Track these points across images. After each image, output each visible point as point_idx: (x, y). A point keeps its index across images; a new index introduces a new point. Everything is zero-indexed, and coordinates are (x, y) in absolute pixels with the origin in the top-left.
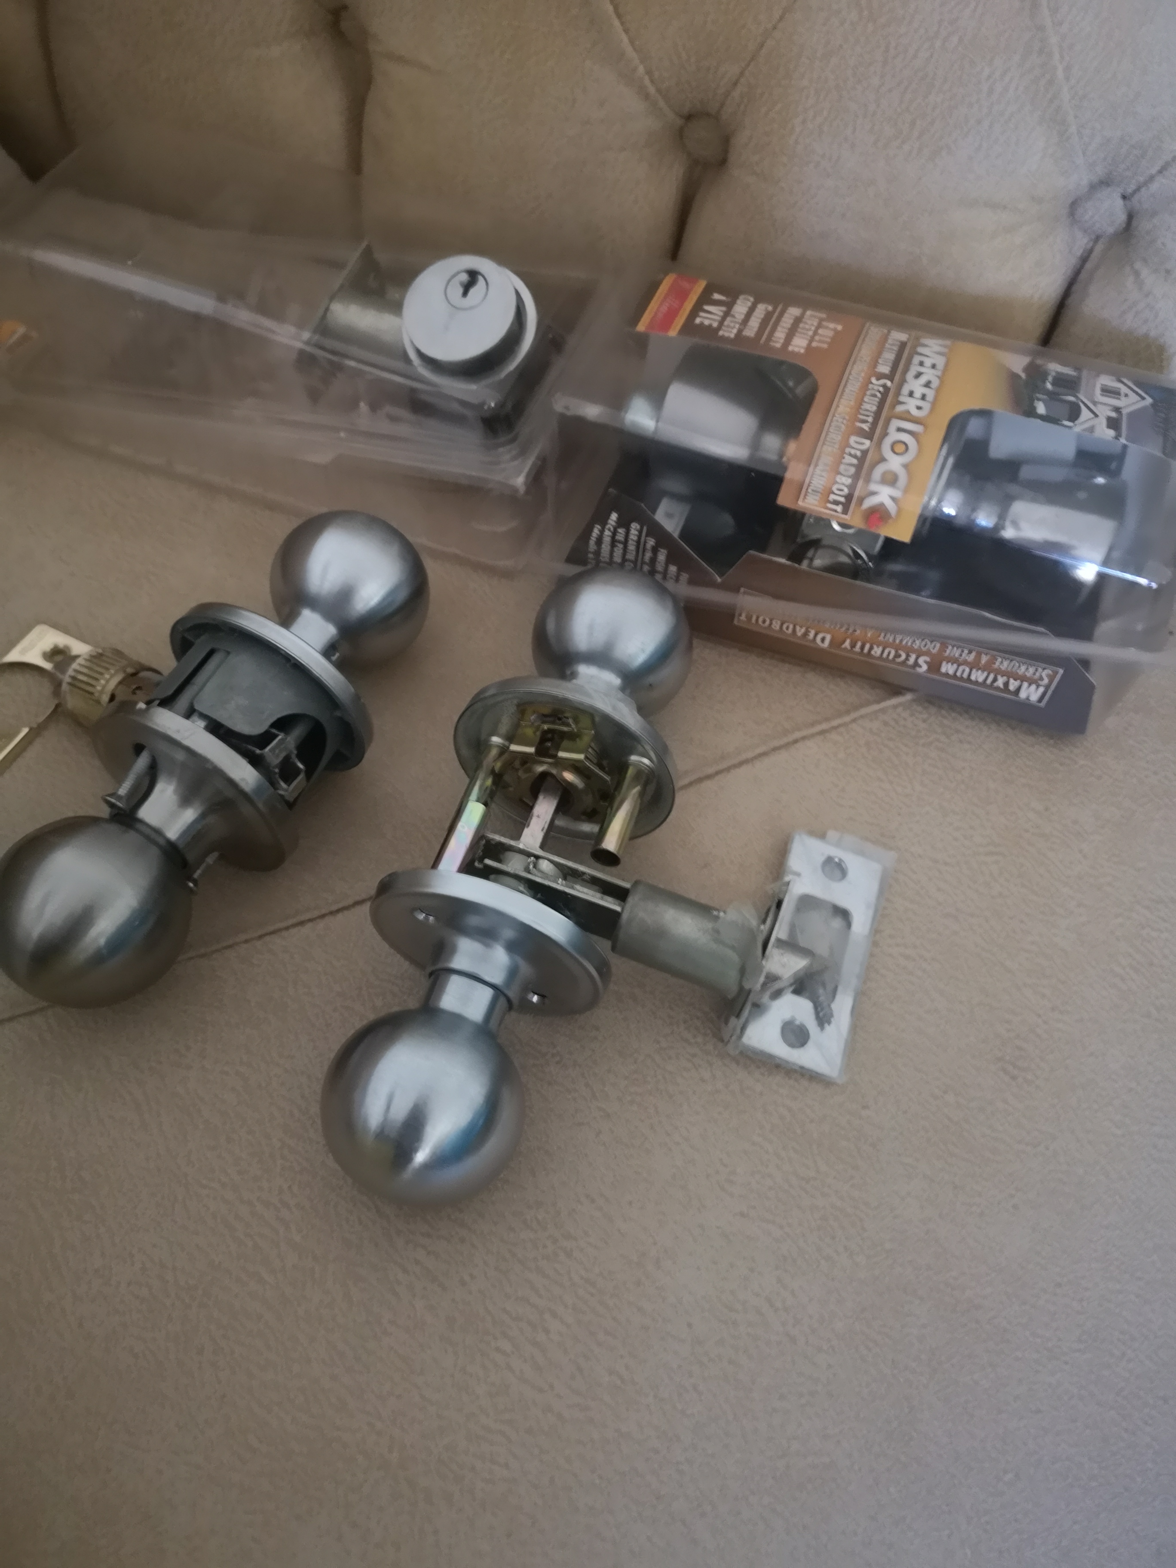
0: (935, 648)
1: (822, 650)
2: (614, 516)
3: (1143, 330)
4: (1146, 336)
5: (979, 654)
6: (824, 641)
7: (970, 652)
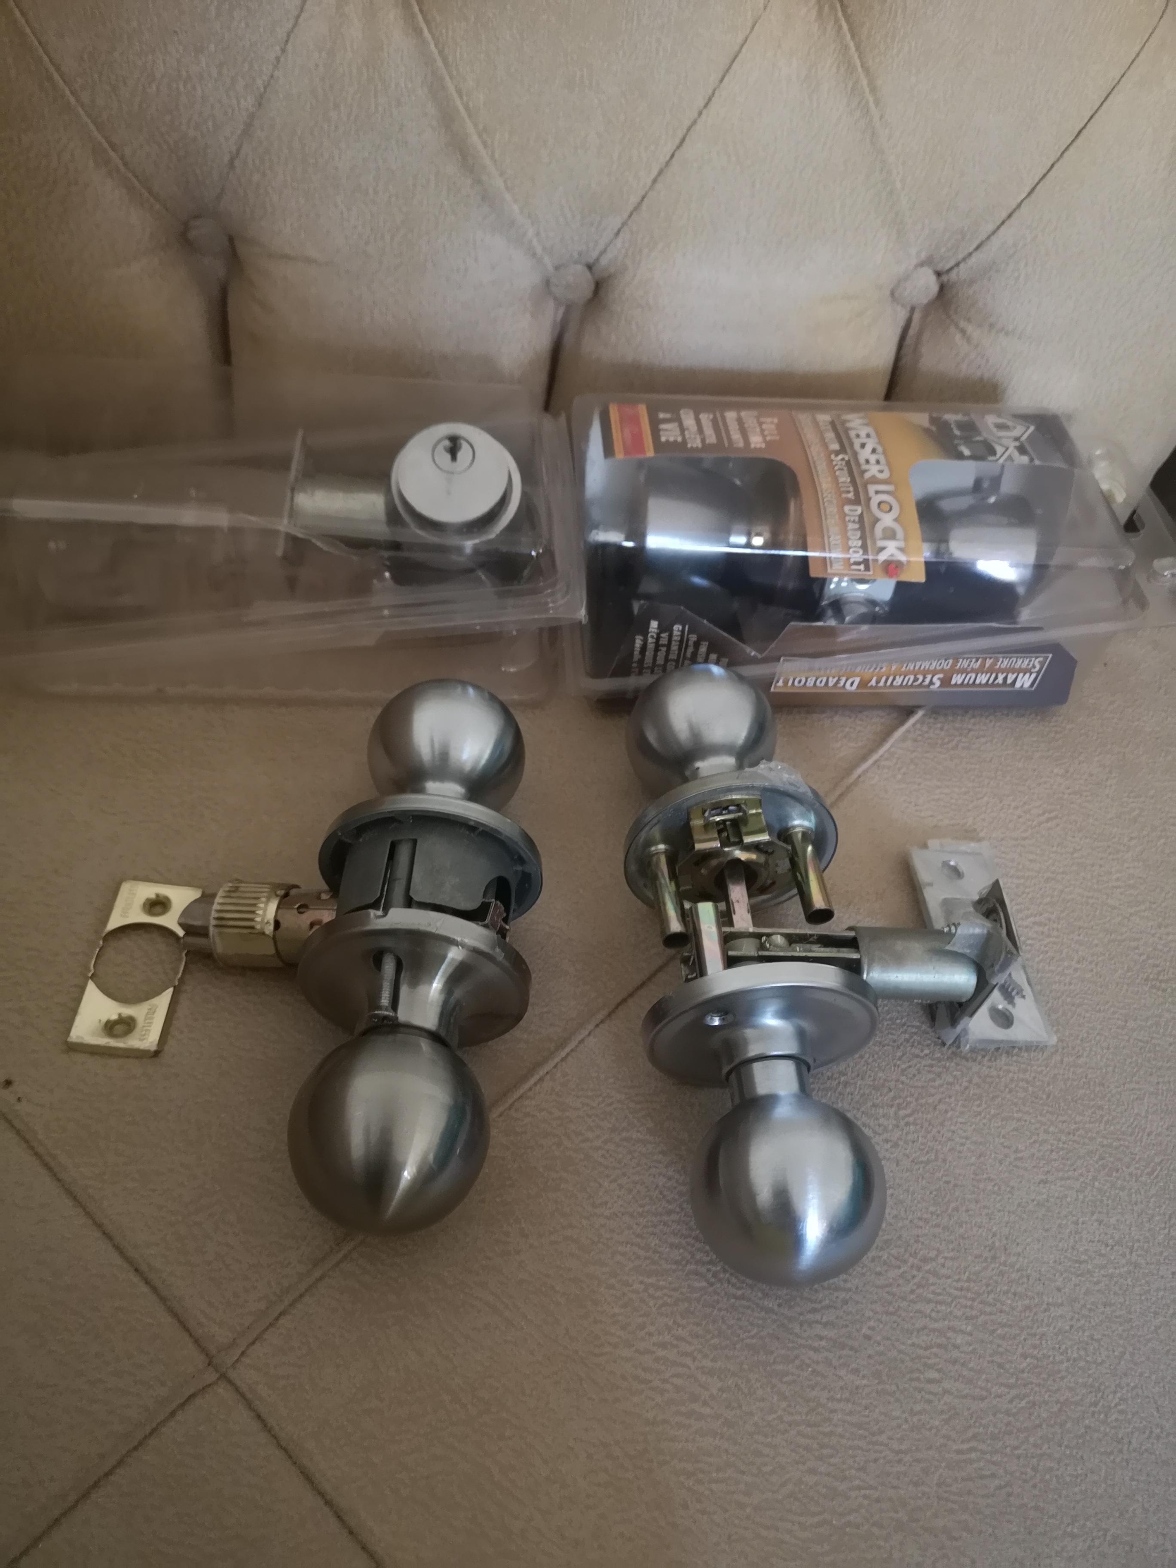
0: (947, 665)
1: (850, 694)
2: (654, 624)
3: (979, 374)
4: (981, 379)
5: (985, 659)
6: (851, 686)
7: (977, 661)
